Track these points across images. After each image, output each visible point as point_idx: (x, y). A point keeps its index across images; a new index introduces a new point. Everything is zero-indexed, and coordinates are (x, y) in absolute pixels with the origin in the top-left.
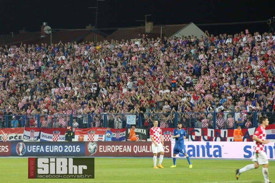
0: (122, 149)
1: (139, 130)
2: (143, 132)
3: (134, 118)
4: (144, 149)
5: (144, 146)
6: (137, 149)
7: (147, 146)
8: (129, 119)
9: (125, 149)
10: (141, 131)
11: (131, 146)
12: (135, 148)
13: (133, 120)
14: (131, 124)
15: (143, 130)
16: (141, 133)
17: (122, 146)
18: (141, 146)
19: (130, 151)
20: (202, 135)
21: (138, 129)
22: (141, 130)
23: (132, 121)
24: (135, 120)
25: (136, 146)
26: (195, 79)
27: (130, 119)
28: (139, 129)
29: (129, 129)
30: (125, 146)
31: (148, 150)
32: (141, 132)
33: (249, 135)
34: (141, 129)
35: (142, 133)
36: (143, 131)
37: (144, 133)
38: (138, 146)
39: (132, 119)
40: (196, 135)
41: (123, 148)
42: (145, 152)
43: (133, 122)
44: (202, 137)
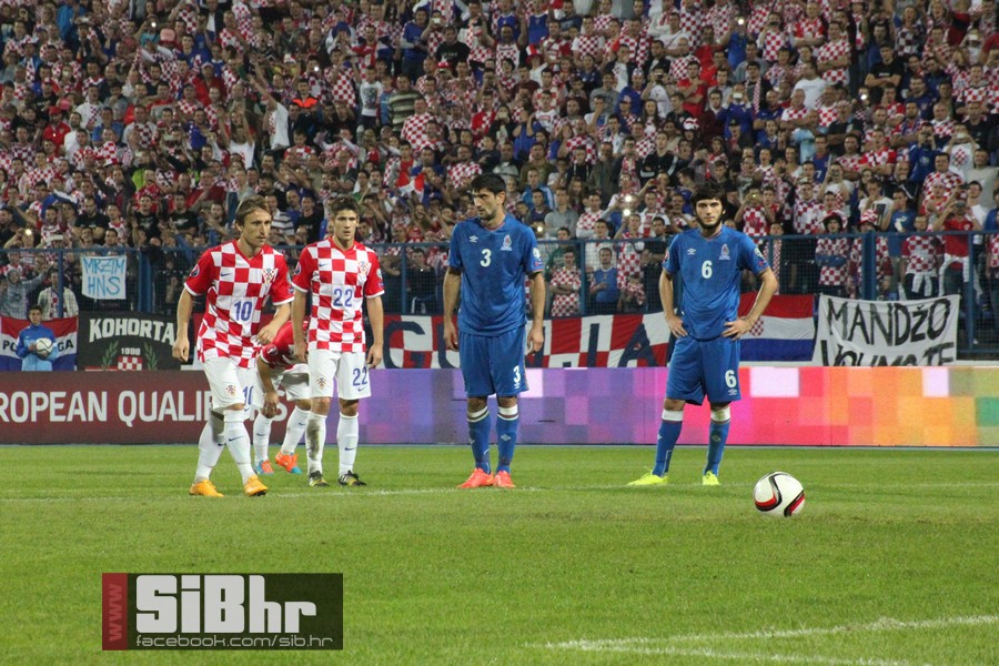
0: (61, 406)
1: (143, 327)
2: (161, 336)
3: (119, 270)
4: (168, 406)
5: (168, 395)
6: (135, 408)
7: (181, 394)
8: (92, 275)
9: (77, 407)
10: (153, 332)
11: (104, 395)
12: (127, 400)
13: (114, 281)
14: (101, 297)
15: (159, 325)
16: (151, 341)
17: (62, 394)
18: (154, 395)
19: (103, 417)
20: (435, 349)
21: (136, 321)
22: (154, 327)
23: (107, 284)
24: (123, 279)
25: (131, 394)
26: (404, 93)
27: (99, 274)
28: (140, 318)
29: (92, 321)
30: (77, 396)
31: (186, 412)
32: (149, 336)
33: (648, 342)
34: (149, 322)
35: (157, 338)
36: (163, 330)
37: (168, 340)
38: (142, 395)
39: (108, 275)
40: (406, 348)
41: (67, 401)
42: (175, 418)
43: (113, 290)
44: (435, 355)
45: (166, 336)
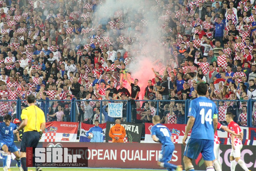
0: (101, 154)
3: (120, 108)
4: (137, 155)
5: (137, 151)
6: (126, 156)
7: (142, 151)
8: (111, 109)
9: (107, 155)
11: (116, 151)
12: (124, 153)
13: (118, 111)
14: (114, 117)
15: (133, 126)
16: (130, 132)
17: (102, 150)
18: (133, 151)
19: (115, 158)
21: (126, 125)
22: (131, 127)
23: (116, 112)
24: (122, 110)
25: (125, 151)
26: (218, 47)
27: (114, 109)
29: (111, 125)
30: (107, 151)
31: (143, 157)
32: (130, 130)
35: (133, 131)
36: (135, 128)
37: (136, 132)
38: (128, 151)
39: (117, 109)
41: (103, 153)
42: (139, 159)
43: (118, 114)
45: (135, 130)
